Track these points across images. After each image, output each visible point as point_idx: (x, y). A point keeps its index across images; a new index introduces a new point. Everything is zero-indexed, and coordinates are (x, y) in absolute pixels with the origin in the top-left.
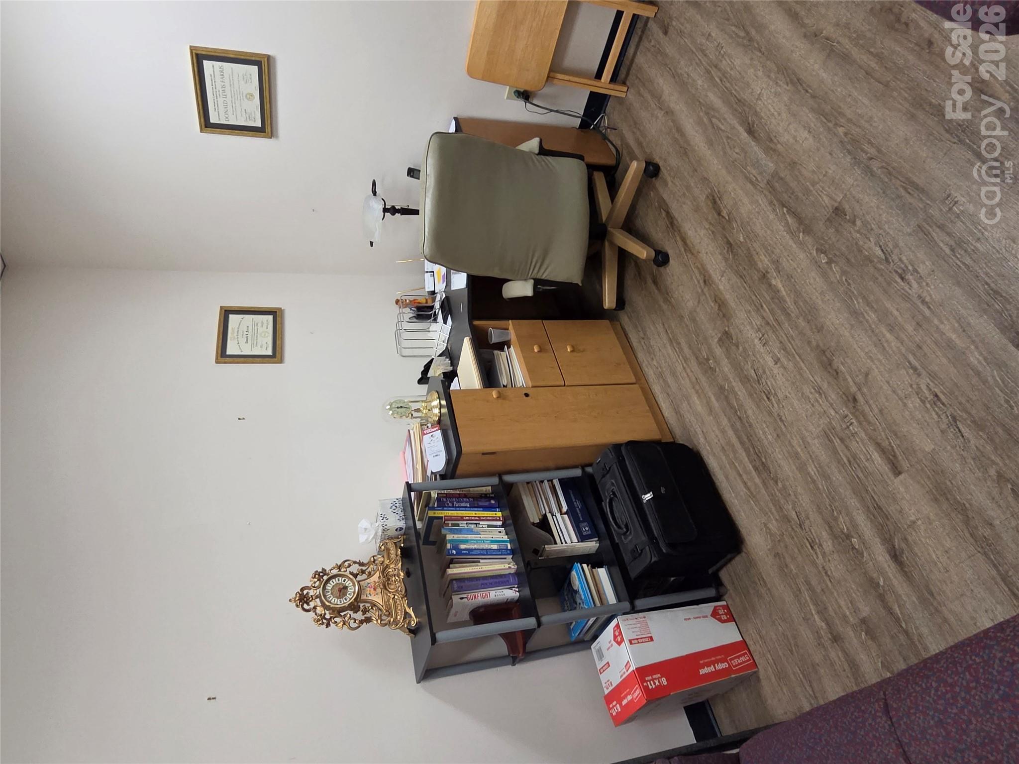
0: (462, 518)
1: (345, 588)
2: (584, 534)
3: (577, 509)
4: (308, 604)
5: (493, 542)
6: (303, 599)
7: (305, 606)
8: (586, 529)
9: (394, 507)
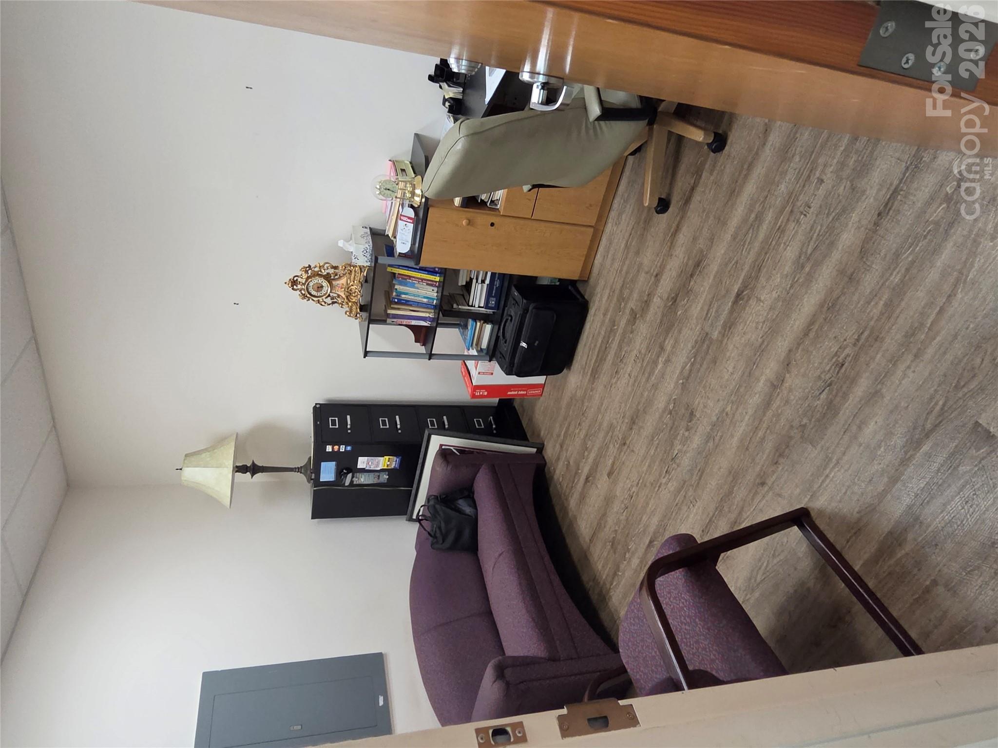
0: (410, 277)
1: (322, 287)
2: (490, 305)
3: (495, 287)
4: (297, 286)
5: (425, 297)
6: (294, 283)
7: (295, 287)
8: (493, 302)
9: (365, 252)
